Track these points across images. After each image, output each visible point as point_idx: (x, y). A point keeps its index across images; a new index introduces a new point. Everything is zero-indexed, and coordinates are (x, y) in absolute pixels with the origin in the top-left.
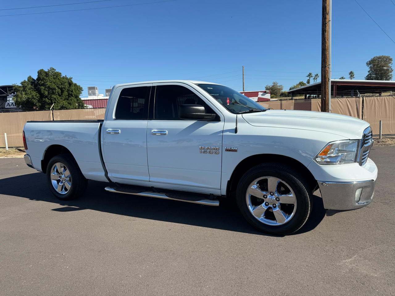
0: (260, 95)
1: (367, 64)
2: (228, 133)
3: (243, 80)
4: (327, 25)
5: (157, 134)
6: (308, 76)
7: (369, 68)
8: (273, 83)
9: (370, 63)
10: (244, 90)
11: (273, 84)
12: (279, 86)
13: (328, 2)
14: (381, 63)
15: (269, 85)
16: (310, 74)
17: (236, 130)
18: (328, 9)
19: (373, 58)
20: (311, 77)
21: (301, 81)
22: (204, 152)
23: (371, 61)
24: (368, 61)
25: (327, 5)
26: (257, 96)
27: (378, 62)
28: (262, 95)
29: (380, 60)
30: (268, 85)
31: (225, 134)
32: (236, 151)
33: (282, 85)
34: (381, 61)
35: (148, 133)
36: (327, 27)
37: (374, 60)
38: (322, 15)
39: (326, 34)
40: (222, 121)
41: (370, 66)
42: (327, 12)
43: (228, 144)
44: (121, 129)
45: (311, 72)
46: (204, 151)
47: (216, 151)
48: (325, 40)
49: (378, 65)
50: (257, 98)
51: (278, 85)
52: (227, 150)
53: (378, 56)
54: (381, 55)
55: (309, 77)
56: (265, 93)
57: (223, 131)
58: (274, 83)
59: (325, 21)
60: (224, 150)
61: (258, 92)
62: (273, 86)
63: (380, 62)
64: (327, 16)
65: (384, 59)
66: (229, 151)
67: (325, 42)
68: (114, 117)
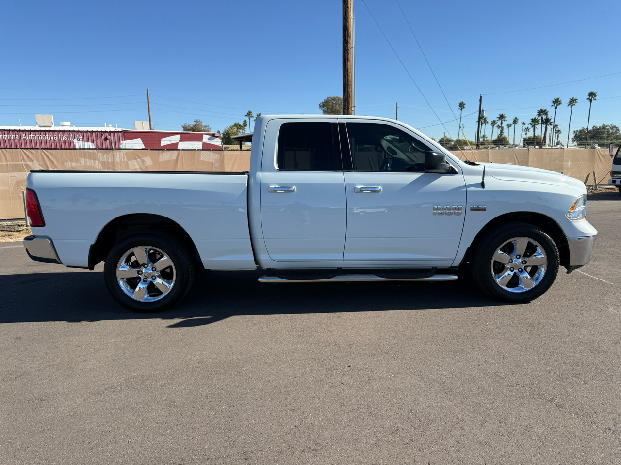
0: (205, 139)
1: (320, 106)
2: (473, 189)
3: (149, 111)
4: (349, 51)
5: (364, 192)
6: (246, 115)
7: (322, 111)
8: (195, 121)
9: (323, 106)
10: (152, 128)
11: (195, 123)
12: (204, 126)
13: (350, 21)
14: (336, 106)
15: (189, 124)
16: (249, 112)
17: (482, 185)
18: (350, 30)
19: (326, 98)
20: (252, 117)
21: (237, 122)
22: (441, 214)
23: (325, 102)
24: (321, 102)
25: (349, 25)
26: (202, 141)
27: (333, 106)
28: (209, 139)
29: (334, 102)
30: (186, 123)
31: (469, 189)
32: (484, 209)
33: (208, 126)
34: (336, 103)
35: (350, 191)
36: (349, 55)
37: (328, 102)
38: (343, 37)
39: (349, 63)
40: (460, 174)
41: (323, 109)
42: (350, 34)
43: (473, 202)
44: (297, 185)
45: (251, 111)
46: (440, 212)
47: (457, 211)
48: (348, 71)
49: (332, 108)
50: (201, 143)
51: (204, 124)
52: (473, 209)
53: (332, 96)
54: (336, 96)
55: (248, 117)
56: (213, 137)
57: (466, 186)
58: (197, 121)
59: (348, 46)
60: (468, 209)
61: (203, 134)
62: (195, 126)
63: (334, 105)
64: (349, 40)
65: (338, 102)
66: (476, 210)
67: (348, 75)
68: (276, 167)
